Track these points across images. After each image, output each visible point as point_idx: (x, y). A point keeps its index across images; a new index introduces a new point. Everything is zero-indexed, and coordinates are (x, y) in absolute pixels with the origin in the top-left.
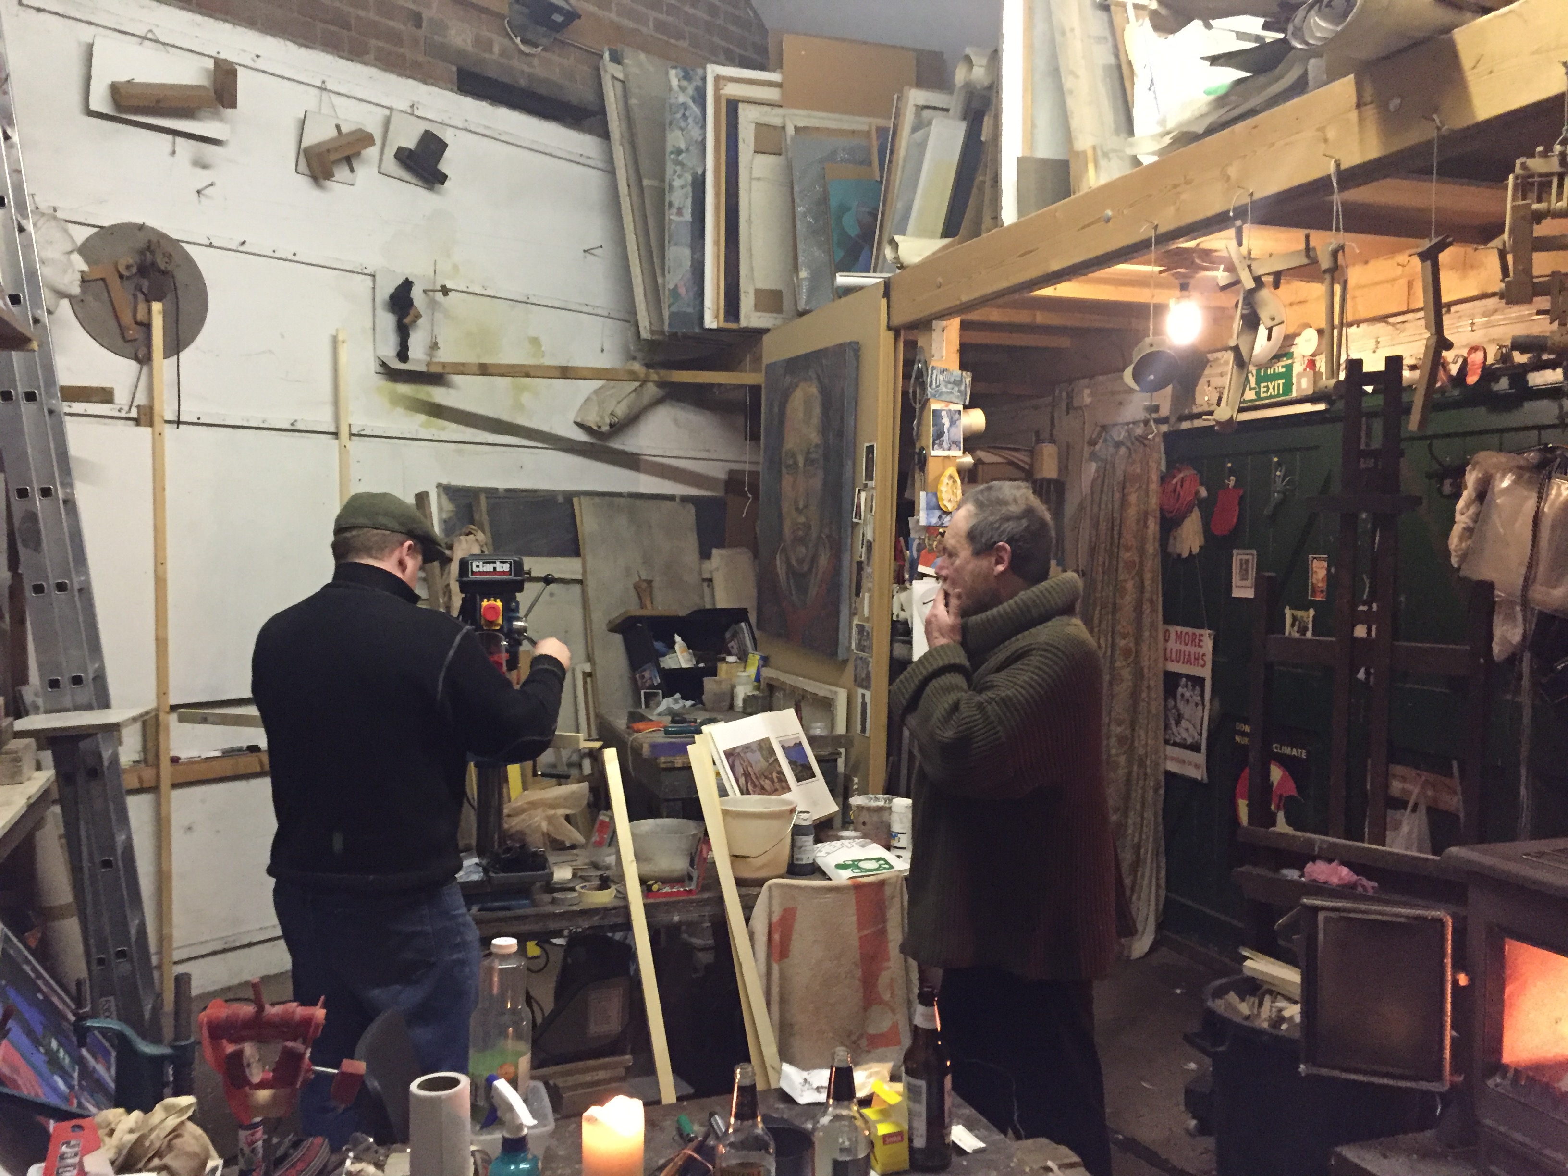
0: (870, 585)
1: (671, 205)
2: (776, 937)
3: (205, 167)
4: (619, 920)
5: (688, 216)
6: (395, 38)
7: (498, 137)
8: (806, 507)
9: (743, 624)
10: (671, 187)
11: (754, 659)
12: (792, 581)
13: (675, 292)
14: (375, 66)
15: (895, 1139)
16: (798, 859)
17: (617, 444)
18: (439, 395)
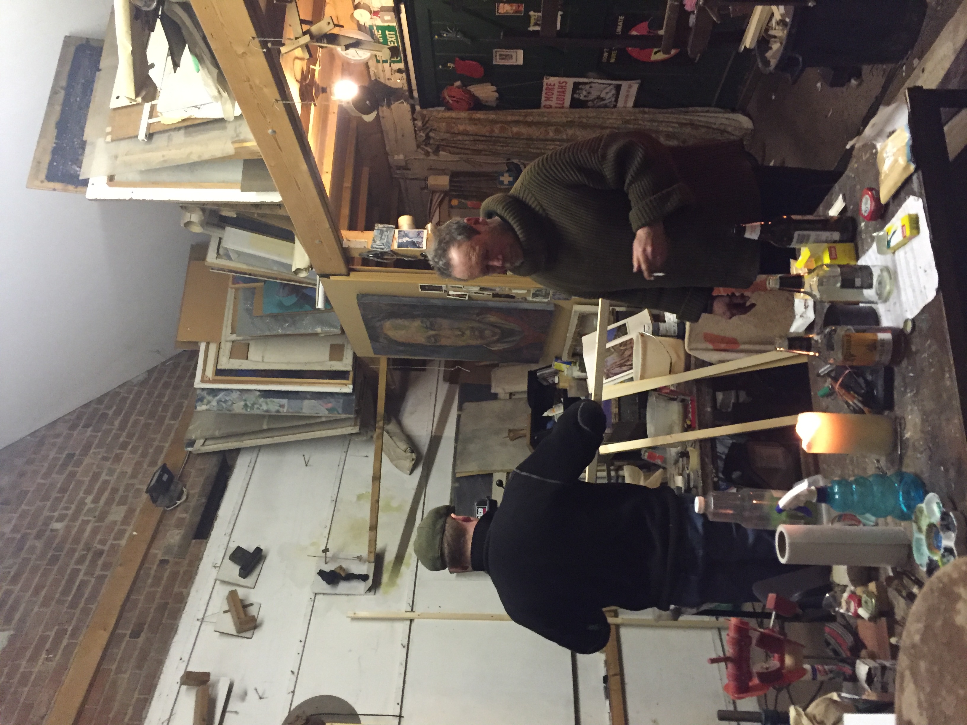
0: (507, 289)
1: (278, 411)
2: (723, 346)
3: (246, 694)
4: (709, 445)
5: (284, 401)
6: (174, 576)
7: (235, 516)
8: (460, 330)
9: (538, 374)
10: (267, 411)
11: (557, 365)
12: (507, 340)
13: (330, 410)
14: (190, 589)
15: (833, 251)
16: (675, 333)
17: (424, 449)
18: (390, 557)
